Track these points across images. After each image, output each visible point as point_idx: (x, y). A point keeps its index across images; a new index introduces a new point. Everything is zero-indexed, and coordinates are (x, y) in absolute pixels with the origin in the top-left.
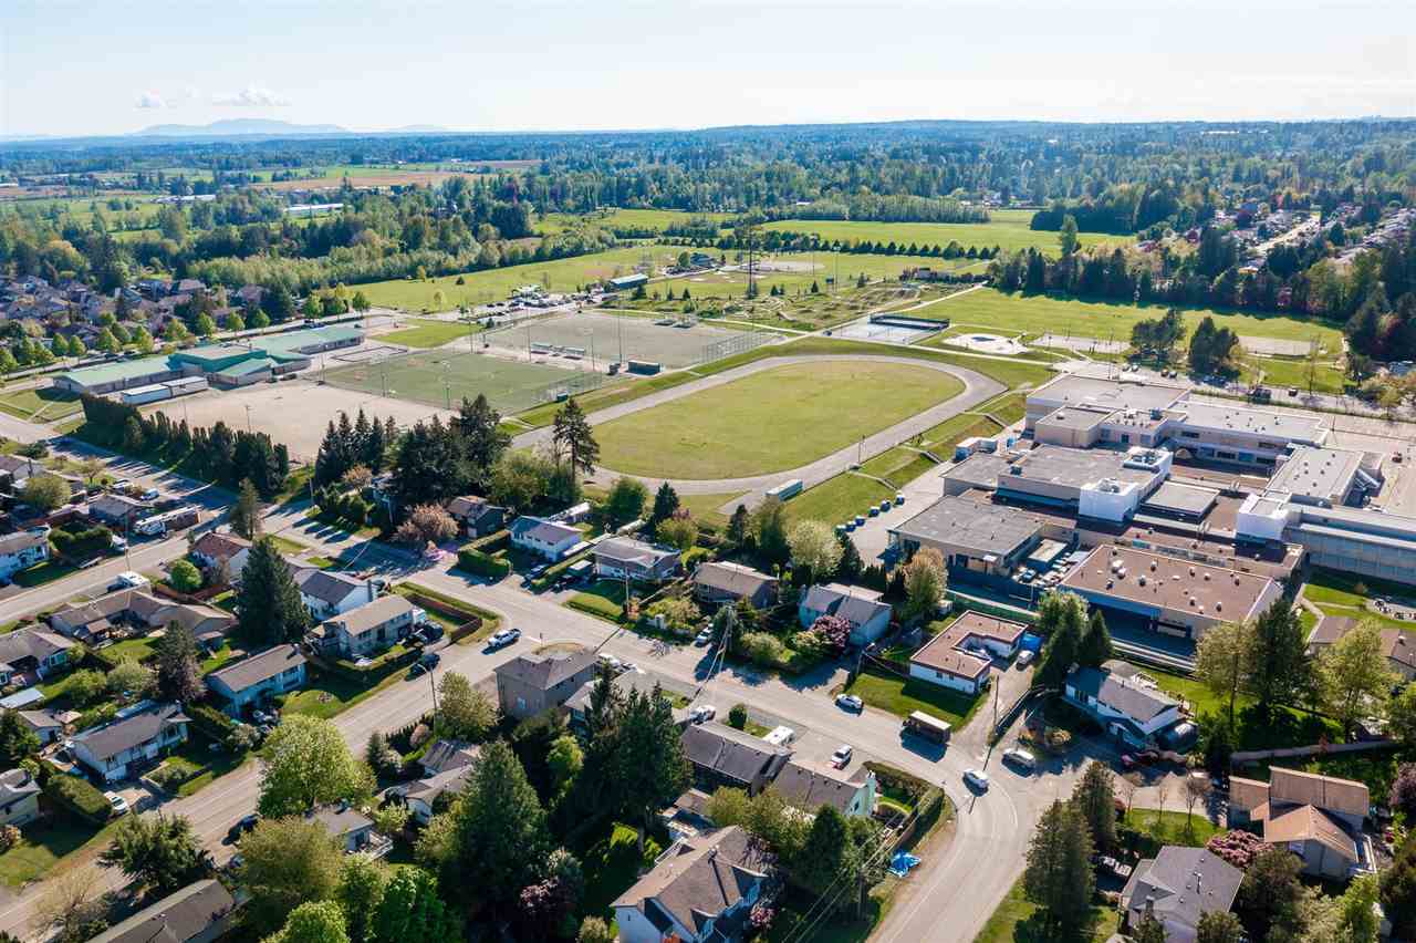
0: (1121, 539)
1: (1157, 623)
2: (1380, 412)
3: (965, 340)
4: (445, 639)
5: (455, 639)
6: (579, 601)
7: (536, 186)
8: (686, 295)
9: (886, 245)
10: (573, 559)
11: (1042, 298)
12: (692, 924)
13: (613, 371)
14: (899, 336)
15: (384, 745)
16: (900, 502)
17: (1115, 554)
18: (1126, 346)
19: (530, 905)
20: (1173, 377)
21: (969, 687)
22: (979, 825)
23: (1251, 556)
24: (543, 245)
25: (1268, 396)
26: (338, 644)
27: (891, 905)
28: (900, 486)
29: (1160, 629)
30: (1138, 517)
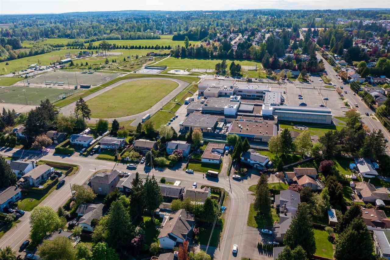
0: (236, 119)
1: (253, 139)
2: (276, 82)
3: (172, 72)
4: (63, 175)
5: (67, 175)
6: (100, 157)
7: (16, 32)
8: (87, 64)
9: (138, 46)
10: (94, 145)
11: (186, 59)
12: (182, 237)
13: (76, 88)
14: (155, 72)
15: (63, 210)
16: (177, 117)
17: (238, 123)
18: (214, 70)
19: (135, 244)
20: (228, 77)
21: (218, 162)
22: (235, 195)
23: (267, 120)
24: (31, 51)
25: (251, 80)
26: (29, 183)
27: (224, 220)
28: (175, 113)
29: (254, 140)
30: (239, 113)
